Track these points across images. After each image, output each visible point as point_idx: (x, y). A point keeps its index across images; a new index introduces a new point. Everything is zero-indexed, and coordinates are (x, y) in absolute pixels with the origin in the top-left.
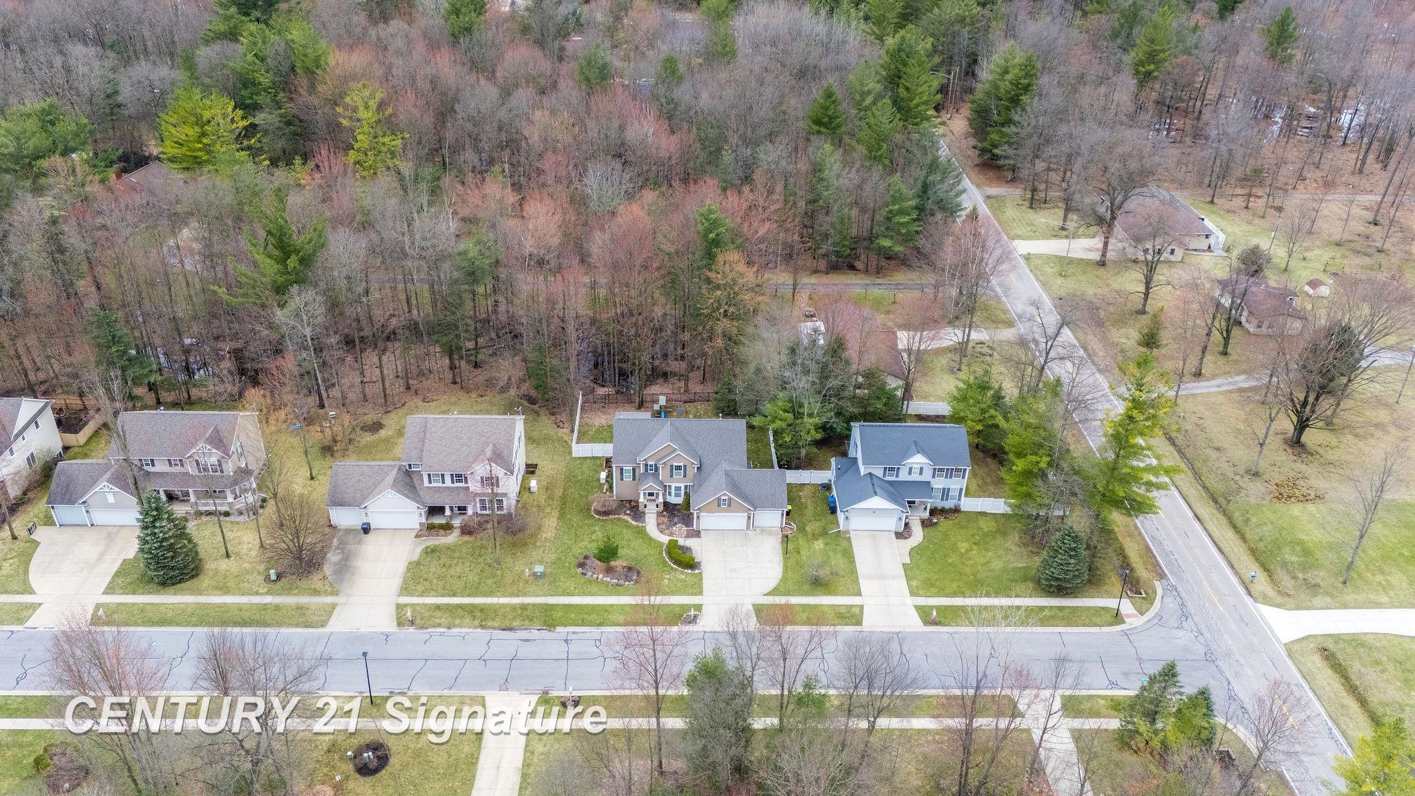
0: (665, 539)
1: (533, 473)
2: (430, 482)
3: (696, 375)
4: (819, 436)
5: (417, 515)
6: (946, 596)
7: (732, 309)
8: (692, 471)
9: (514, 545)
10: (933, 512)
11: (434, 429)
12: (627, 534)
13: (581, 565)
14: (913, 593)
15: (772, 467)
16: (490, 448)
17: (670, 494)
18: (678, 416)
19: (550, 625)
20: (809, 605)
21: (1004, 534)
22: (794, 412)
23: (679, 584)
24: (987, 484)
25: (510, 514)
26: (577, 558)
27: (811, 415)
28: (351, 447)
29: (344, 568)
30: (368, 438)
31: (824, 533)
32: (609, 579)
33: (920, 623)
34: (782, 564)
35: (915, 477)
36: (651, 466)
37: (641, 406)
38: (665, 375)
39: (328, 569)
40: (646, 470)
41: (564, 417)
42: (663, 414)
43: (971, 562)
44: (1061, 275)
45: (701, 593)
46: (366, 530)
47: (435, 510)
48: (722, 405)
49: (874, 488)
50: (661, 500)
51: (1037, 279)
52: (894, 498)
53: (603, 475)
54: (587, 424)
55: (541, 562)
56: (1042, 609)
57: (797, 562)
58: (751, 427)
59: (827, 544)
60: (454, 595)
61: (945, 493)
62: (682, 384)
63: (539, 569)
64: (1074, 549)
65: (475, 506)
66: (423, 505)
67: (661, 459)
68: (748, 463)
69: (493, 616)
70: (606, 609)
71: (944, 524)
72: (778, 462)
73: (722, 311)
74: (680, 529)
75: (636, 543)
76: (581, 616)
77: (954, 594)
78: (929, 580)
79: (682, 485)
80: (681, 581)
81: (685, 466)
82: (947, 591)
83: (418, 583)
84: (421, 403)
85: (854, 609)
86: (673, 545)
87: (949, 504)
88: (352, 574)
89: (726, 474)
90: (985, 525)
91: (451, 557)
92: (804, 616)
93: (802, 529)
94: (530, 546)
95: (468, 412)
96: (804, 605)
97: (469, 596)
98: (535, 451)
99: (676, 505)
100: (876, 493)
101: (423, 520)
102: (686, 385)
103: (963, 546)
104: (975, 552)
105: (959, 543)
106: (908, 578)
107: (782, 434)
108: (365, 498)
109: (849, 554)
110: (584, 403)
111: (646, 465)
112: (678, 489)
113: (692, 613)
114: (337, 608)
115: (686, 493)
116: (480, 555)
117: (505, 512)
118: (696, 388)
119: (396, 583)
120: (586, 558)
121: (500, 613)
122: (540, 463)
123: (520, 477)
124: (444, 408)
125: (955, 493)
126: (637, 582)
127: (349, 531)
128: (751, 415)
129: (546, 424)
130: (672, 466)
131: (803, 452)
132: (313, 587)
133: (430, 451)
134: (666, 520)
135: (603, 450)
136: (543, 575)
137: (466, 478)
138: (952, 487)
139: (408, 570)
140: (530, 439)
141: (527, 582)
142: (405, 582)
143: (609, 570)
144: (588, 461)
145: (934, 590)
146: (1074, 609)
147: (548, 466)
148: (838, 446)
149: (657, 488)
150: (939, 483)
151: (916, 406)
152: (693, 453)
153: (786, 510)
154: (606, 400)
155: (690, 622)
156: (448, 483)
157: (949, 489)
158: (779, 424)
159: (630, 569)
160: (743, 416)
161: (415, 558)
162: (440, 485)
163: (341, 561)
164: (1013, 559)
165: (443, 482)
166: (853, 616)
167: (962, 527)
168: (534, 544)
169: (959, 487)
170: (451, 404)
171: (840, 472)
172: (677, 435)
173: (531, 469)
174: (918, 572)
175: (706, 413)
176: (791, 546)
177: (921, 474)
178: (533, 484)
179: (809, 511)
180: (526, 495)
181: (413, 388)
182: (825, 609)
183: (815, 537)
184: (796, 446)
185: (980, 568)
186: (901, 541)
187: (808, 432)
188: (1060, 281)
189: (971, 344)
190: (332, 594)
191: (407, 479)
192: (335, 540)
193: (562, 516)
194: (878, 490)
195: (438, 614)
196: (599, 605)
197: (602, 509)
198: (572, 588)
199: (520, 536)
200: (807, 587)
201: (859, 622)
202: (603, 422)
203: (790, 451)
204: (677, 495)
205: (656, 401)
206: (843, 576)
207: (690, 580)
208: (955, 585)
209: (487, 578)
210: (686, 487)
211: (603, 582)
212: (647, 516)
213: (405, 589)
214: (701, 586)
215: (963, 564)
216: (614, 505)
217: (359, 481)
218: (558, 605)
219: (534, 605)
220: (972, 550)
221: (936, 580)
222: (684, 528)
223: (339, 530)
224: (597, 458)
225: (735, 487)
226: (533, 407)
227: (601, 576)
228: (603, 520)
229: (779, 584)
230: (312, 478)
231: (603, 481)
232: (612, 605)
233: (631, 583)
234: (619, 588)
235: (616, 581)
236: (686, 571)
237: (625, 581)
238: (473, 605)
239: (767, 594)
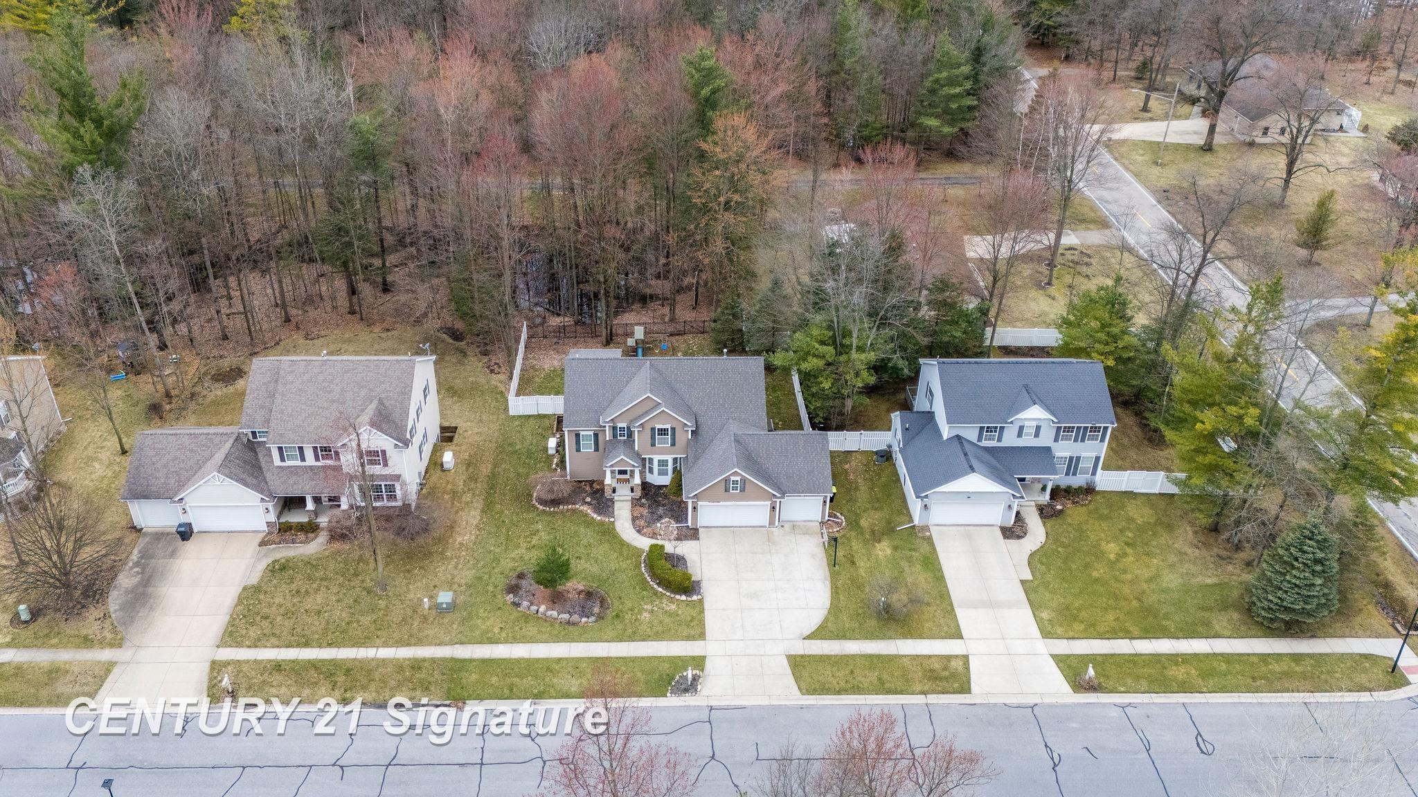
0: (644, 543)
1: (450, 439)
2: (282, 459)
3: (685, 299)
4: (872, 380)
5: (262, 510)
6: (1101, 637)
7: (737, 197)
8: (684, 437)
9: (409, 556)
10: (1056, 493)
11: (290, 378)
12: (587, 535)
13: (513, 589)
14: (1046, 634)
15: (801, 427)
16: (373, 406)
17: (651, 471)
18: (663, 353)
19: (457, 699)
20: (879, 656)
21: (1170, 527)
22: (834, 343)
23: (667, 620)
24: (1124, 447)
25: (406, 506)
26: (507, 577)
27: (861, 349)
28: (192, 406)
29: (141, 598)
30: (219, 391)
31: (889, 530)
32: (555, 613)
33: (1066, 688)
34: (828, 583)
35: (1028, 441)
36: (622, 429)
37: (609, 341)
38: (644, 300)
39: (114, 601)
40: (615, 436)
41: (500, 357)
42: (640, 351)
43: (1129, 577)
44: (1156, 163)
45: (702, 636)
46: (185, 533)
47: (292, 503)
48: (724, 337)
49: (968, 460)
50: (637, 480)
51: (1127, 169)
52: (999, 475)
53: (552, 443)
54: (532, 367)
55: (450, 585)
56: (1264, 658)
57: (853, 580)
58: (769, 369)
59: (895, 548)
60: (307, 645)
61: (1073, 465)
62: (666, 310)
63: (445, 597)
64: (1318, 561)
65: (352, 495)
66: (271, 495)
67: (637, 419)
68: (769, 423)
69: (364, 681)
70: (548, 667)
71: (1075, 513)
72: (811, 419)
73: (722, 199)
74: (667, 525)
75: (601, 550)
76: (508, 681)
77: (1112, 634)
78: (1067, 608)
79: (669, 458)
80: (670, 614)
81: (673, 429)
82: (1101, 628)
83: (252, 624)
84: (302, 341)
85: (954, 663)
86: (656, 550)
87: (1078, 481)
88: (151, 608)
89: (737, 441)
90: (1140, 514)
91: (310, 578)
92: (873, 676)
93: (854, 524)
94: (436, 558)
95: (366, 353)
96: (871, 656)
97: (330, 645)
98: (456, 407)
99: (660, 487)
100: (972, 469)
101: (272, 517)
102: (673, 311)
103: (1112, 549)
104: (1131, 559)
105: (1104, 544)
106: (1035, 607)
107: (815, 377)
108: (182, 485)
109: (931, 563)
110: (530, 337)
111: (614, 428)
112: (663, 463)
113: (689, 674)
114: (116, 670)
115: (675, 469)
116: (356, 575)
117: (399, 503)
118: (685, 314)
119: (217, 624)
120: (521, 576)
121: (377, 676)
122: (461, 424)
123: (427, 449)
124: (333, 347)
125: (1086, 464)
126: (600, 617)
127: (159, 536)
128: (771, 349)
129: (474, 369)
130: (653, 429)
131: (849, 404)
132: (84, 632)
133: (282, 412)
134: (645, 512)
135: (550, 404)
136: (452, 607)
137: (337, 453)
138: (1083, 455)
139: (240, 600)
140: (448, 390)
141: (425, 618)
142: (232, 623)
143: (557, 599)
144: (532, 421)
145: (1079, 627)
146: (1319, 659)
147: (471, 430)
148: (894, 394)
149: (631, 463)
150: (1064, 450)
151: (1007, 335)
152: (687, 410)
153: (829, 495)
154: (561, 332)
155: (686, 690)
156: (310, 460)
157: (1078, 458)
158: (812, 364)
159: (589, 595)
160: (757, 353)
161: (254, 580)
162: (298, 463)
163: (136, 587)
164: (1194, 570)
165: (303, 459)
166: (954, 676)
167: (1103, 518)
168: (442, 553)
169: (1094, 454)
170: (344, 342)
171: (910, 434)
172: (662, 384)
173: (448, 434)
174: (1048, 595)
175: (700, 351)
176: (841, 553)
177: (1037, 435)
178: (448, 457)
179: (863, 494)
180: (436, 476)
181: (294, 321)
182: (906, 662)
183: (876, 537)
184: (839, 396)
185: (1145, 586)
186: (1013, 543)
187: (857, 374)
188: (1156, 170)
189: (1060, 251)
190: (111, 645)
191: (248, 455)
192: (136, 552)
193: (488, 507)
194: (975, 463)
195: (277, 678)
196: (538, 660)
197: (550, 497)
198: (496, 630)
199: (420, 540)
200: (872, 623)
201: (965, 689)
202: (556, 363)
203: (831, 403)
204: (662, 473)
205: (632, 334)
206: (928, 604)
207: (686, 613)
208: (1110, 617)
209: (362, 613)
210: (675, 460)
211: (546, 619)
212: (617, 505)
213: (231, 636)
214: (702, 624)
215: (1117, 580)
216: (566, 490)
217: (175, 458)
218: (471, 660)
219: (433, 661)
220: (1125, 555)
221: (1079, 609)
222: (674, 525)
223: (145, 534)
224: (545, 416)
225: (751, 462)
226: (458, 344)
227: (542, 608)
228: (550, 514)
229: (826, 620)
230: (124, 452)
231: (552, 451)
232: (559, 660)
233: (592, 619)
234: (571, 628)
235: (566, 616)
236: (678, 597)
237: (582, 617)
238: (334, 663)
239: (808, 637)
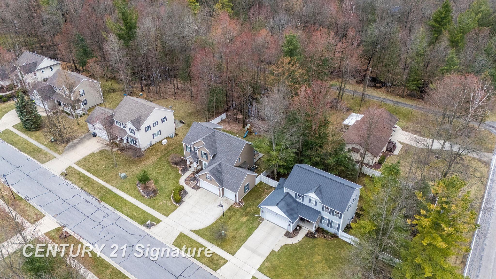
0: (183, 185)
2: (117, 124)
8: (210, 158)
9: (130, 161)
10: (318, 230)
12: (172, 176)
13: (140, 181)
14: (260, 269)
19: (102, 199)
23: (164, 207)
31: (252, 214)
32: (141, 191)
34: (216, 220)
35: (312, 205)
39: (69, 144)
45: (167, 216)
46: (94, 135)
49: (280, 201)
52: (290, 212)
57: (224, 223)
59: (247, 221)
60: (89, 171)
61: (329, 223)
63: (123, 174)
67: (198, 146)
70: (125, 202)
74: (194, 183)
75: (170, 181)
76: (115, 202)
78: (277, 266)
80: (167, 206)
81: (207, 154)
83: (85, 162)
85: (222, 261)
86: (180, 187)
87: (330, 230)
88: (73, 149)
91: (105, 157)
93: (244, 207)
94: (135, 165)
103: (318, 258)
105: (317, 255)
106: (267, 259)
109: (252, 231)
110: (227, 118)
114: (54, 159)
119: (80, 158)
121: (93, 186)
122: (180, 135)
126: (150, 197)
127: (90, 134)
130: (202, 152)
132: (58, 148)
134: (193, 176)
138: (334, 221)
139: (89, 156)
141: (116, 178)
142: (82, 159)
143: (146, 188)
145: (273, 274)
149: (193, 159)
150: (326, 215)
152: (214, 150)
155: (147, 227)
156: (122, 127)
157: (332, 221)
159: (154, 191)
161: (95, 152)
162: (120, 126)
163: (76, 143)
166: (218, 264)
168: (137, 164)
169: (338, 223)
171: (279, 187)
172: (212, 139)
174: (276, 259)
176: (230, 213)
177: (316, 205)
178: (164, 141)
180: (158, 145)
183: (247, 214)
186: (285, 238)
190: (59, 153)
191: (112, 120)
192: (84, 135)
193: (160, 158)
195: (76, 176)
197: (176, 162)
198: (126, 188)
199: (137, 159)
200: (214, 237)
201: (216, 269)
206: (236, 241)
207: (171, 207)
209: (106, 170)
211: (139, 191)
212: (187, 172)
213: (79, 162)
214: (171, 213)
217: (99, 115)
218: (114, 193)
219: (107, 188)
220: (320, 263)
222: (196, 183)
223: (89, 132)
225: (219, 172)
227: (141, 188)
228: (171, 166)
229: (203, 229)
232: (130, 203)
233: (148, 197)
234: (142, 197)
235: (143, 193)
236: (174, 202)
237: (146, 195)
238: (89, 178)
239: (192, 231)
